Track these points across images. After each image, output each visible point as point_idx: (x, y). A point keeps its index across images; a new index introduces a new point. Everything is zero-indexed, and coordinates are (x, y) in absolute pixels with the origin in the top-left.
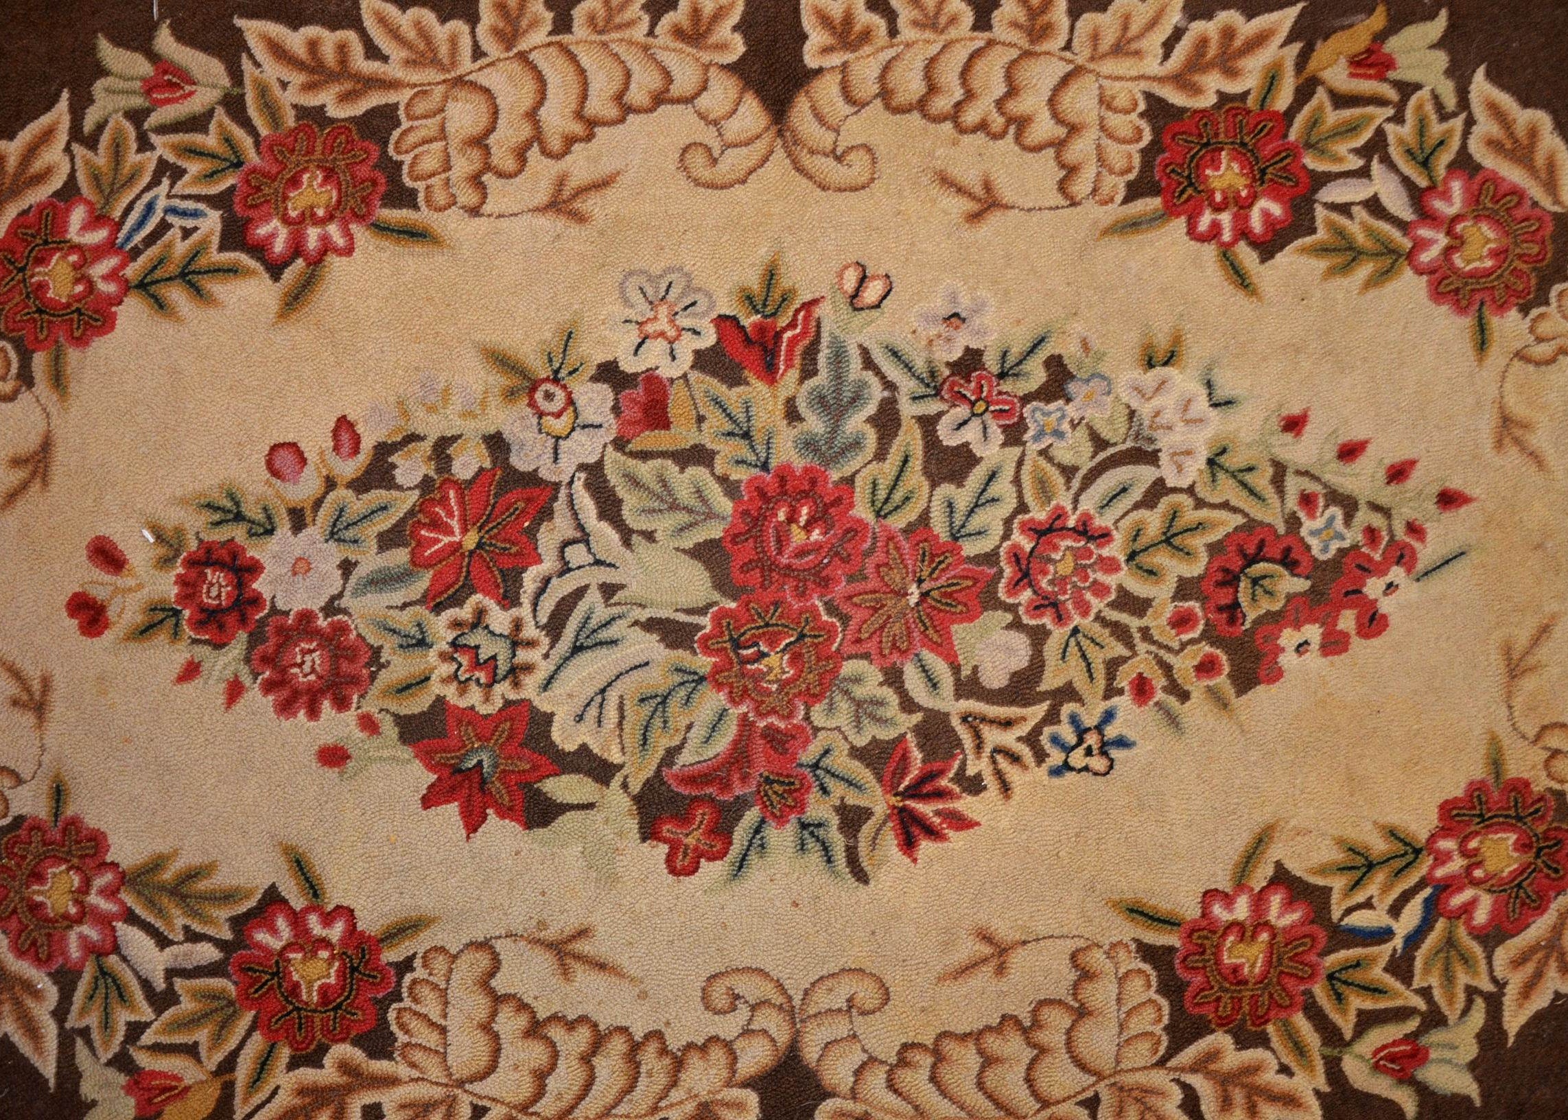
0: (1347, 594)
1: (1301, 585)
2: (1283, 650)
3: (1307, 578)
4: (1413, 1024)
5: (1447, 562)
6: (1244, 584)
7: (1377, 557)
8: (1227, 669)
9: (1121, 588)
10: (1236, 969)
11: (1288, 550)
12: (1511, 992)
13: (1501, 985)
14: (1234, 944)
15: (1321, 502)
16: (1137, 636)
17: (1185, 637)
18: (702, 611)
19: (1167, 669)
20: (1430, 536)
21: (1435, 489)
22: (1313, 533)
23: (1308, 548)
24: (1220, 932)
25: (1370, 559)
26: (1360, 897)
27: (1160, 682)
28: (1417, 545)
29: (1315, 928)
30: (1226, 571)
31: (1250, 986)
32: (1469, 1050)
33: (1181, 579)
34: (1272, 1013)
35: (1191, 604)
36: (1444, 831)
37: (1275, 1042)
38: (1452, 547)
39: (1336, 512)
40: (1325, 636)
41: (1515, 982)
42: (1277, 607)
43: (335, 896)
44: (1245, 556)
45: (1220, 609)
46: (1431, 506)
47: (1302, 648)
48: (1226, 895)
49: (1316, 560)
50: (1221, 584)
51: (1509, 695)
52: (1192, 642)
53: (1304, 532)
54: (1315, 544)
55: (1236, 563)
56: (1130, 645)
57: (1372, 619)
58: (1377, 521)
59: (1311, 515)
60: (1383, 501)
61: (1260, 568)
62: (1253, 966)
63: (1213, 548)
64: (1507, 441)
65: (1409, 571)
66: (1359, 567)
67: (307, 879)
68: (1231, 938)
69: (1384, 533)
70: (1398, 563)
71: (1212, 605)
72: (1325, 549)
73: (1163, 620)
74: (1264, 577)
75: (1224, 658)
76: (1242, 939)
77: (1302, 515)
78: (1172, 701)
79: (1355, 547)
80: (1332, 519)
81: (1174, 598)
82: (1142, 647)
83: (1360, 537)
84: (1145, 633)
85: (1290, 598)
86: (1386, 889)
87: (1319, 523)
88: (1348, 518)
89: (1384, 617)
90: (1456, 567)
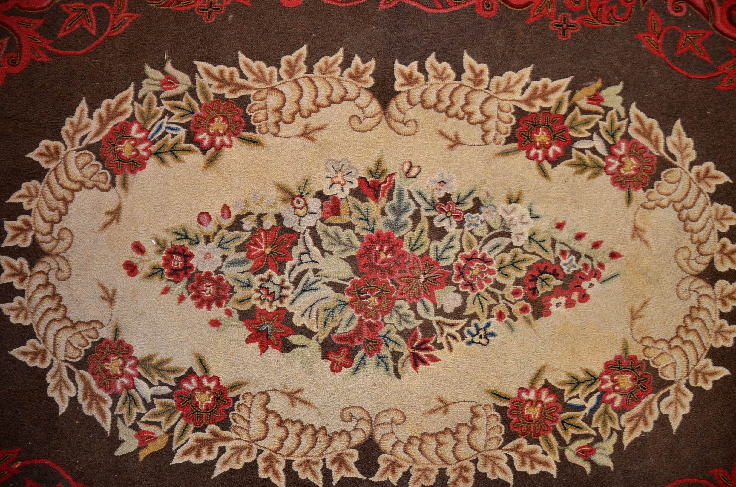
0: (575, 286)
1: (559, 282)
2: (551, 305)
3: (561, 280)
4: (591, 440)
5: (612, 277)
6: (539, 281)
7: (587, 274)
8: (531, 310)
9: (495, 281)
10: (529, 416)
11: (555, 270)
12: (626, 431)
13: (623, 428)
14: (529, 407)
15: (568, 254)
16: (500, 297)
17: (517, 298)
18: (348, 280)
19: (510, 309)
20: (607, 268)
21: (609, 251)
22: (565, 265)
23: (562, 269)
24: (524, 403)
25: (584, 275)
26: (574, 394)
27: (507, 314)
28: (601, 271)
29: (557, 404)
30: (533, 276)
31: (534, 422)
32: (610, 450)
33: (517, 278)
34: (541, 433)
35: (520, 287)
36: (606, 372)
37: (542, 443)
38: (614, 272)
39: (573, 257)
40: (567, 301)
41: (628, 427)
42: (550, 290)
43: (213, 372)
44: (539, 271)
45: (530, 289)
46: (607, 257)
47: (558, 305)
48: (527, 390)
49: (565, 274)
50: (531, 281)
51: (632, 326)
52: (520, 300)
53: (561, 264)
54: (565, 268)
55: (536, 273)
56: (497, 300)
57: (584, 296)
58: (588, 261)
59: (565, 259)
60: (590, 255)
61: (545, 275)
62: (535, 415)
63: (528, 268)
64: (636, 236)
65: (598, 280)
66: (581, 277)
67: (203, 366)
68: (528, 405)
69: (590, 266)
70: (594, 277)
71: (527, 288)
72: (568, 271)
73: (509, 292)
74: (546, 279)
75: (530, 306)
76: (531, 406)
77: (561, 258)
78: (511, 321)
79: (579, 270)
80: (571, 261)
81: (514, 285)
82: (501, 301)
83: (581, 267)
84: (503, 296)
85: (555, 287)
86: (584, 391)
87: (567, 261)
88: (578, 260)
89: (588, 295)
90: (615, 279)
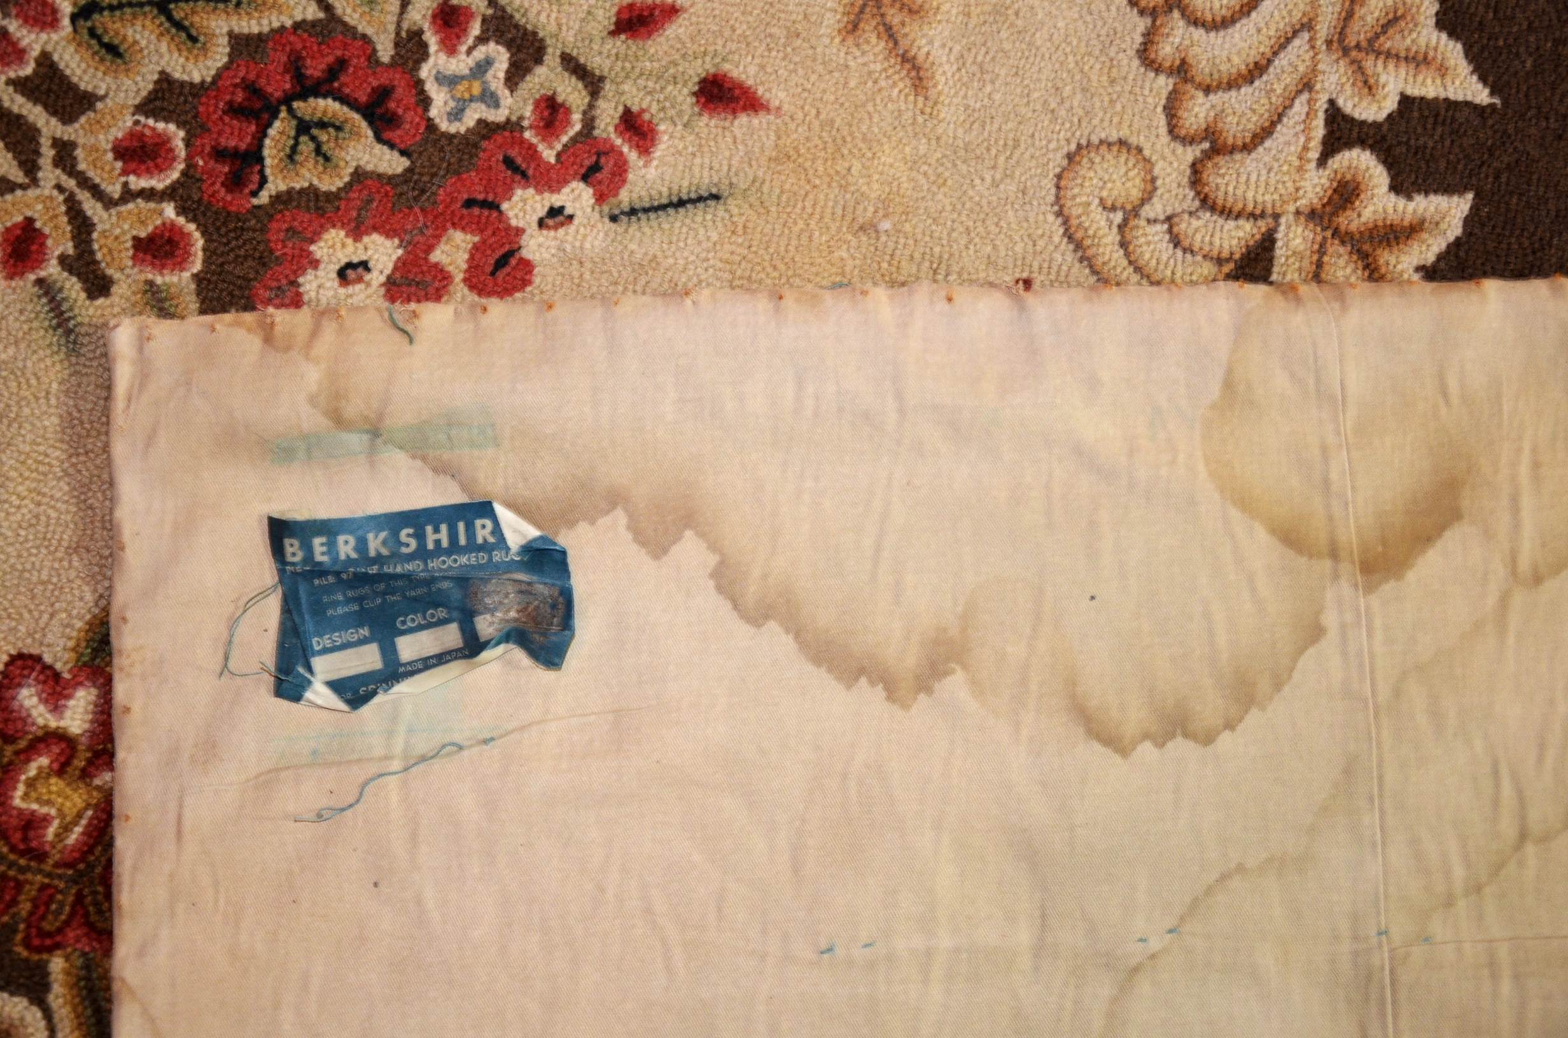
0: (470, 203)
1: (391, 162)
2: (315, 264)
3: (403, 153)
5: (681, 203)
6: (280, 129)
7: (549, 155)
8: (197, 265)
9: (45, 61)
10: (32, 823)
11: (383, 94)
14: (43, 775)
15: (475, 29)
16: (48, 153)
17: (138, 183)
19: (82, 226)
20: (660, 150)
21: (697, 70)
22: (448, 81)
23: (425, 101)
24: (23, 744)
25: (532, 152)
27: (60, 244)
28: (632, 155)
30: (253, 89)
31: (47, 867)
33: (165, 81)
34: (71, 934)
35: (172, 127)
37: (59, 996)
38: (702, 178)
39: (501, 57)
40: (401, 265)
42: (330, 184)
44: (298, 76)
45: (219, 154)
46: (684, 97)
47: (350, 272)
48: (57, 676)
49: (431, 126)
50: (234, 110)
52: (149, 194)
53: (425, 71)
54: (440, 102)
55: (278, 85)
56: (30, 167)
57: (502, 262)
58: (572, 93)
59: (450, 49)
60: (596, 62)
61: (326, 106)
62: (66, 829)
63: (241, 44)
64: (868, 26)
65: (600, 198)
66: (509, 162)
68: (44, 761)
69: (576, 117)
70: (585, 178)
71: (207, 143)
72: (456, 115)
73: (105, 140)
74: (323, 125)
75: (198, 241)
76: (61, 769)
77: (432, 40)
78: (73, 288)
79: (511, 127)
80: (486, 64)
81: (140, 109)
82: (49, 174)
83: (528, 111)
84: (65, 154)
85: (359, 176)
87: (460, 64)
88: (515, 76)
89: (527, 266)
90: (697, 215)
